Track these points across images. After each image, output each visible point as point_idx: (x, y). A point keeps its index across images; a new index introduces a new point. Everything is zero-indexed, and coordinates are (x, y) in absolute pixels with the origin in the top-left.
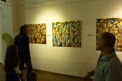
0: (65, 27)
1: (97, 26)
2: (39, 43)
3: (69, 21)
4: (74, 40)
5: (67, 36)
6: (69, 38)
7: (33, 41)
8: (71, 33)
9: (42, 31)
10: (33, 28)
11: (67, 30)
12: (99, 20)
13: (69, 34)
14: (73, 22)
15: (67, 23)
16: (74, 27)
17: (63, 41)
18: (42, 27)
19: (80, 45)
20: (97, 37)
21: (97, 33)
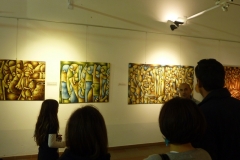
0: (84, 71)
1: (130, 72)
2: (26, 99)
3: (91, 61)
4: (98, 91)
5: (87, 85)
6: (91, 88)
7: (11, 96)
8: (94, 81)
9: (36, 75)
10: (11, 68)
11: (87, 76)
12: (132, 65)
13: (91, 83)
14: (97, 64)
15: (88, 64)
16: (100, 72)
17: (80, 94)
18: (37, 68)
19: (108, 99)
20: (129, 86)
21: (129, 81)
